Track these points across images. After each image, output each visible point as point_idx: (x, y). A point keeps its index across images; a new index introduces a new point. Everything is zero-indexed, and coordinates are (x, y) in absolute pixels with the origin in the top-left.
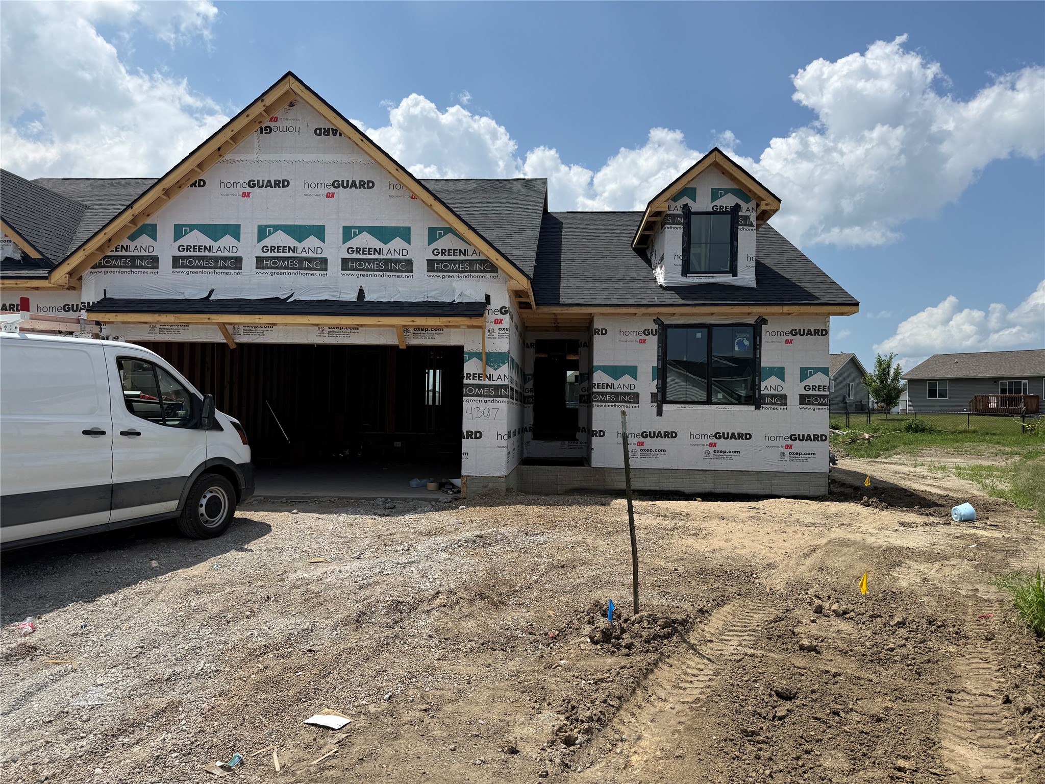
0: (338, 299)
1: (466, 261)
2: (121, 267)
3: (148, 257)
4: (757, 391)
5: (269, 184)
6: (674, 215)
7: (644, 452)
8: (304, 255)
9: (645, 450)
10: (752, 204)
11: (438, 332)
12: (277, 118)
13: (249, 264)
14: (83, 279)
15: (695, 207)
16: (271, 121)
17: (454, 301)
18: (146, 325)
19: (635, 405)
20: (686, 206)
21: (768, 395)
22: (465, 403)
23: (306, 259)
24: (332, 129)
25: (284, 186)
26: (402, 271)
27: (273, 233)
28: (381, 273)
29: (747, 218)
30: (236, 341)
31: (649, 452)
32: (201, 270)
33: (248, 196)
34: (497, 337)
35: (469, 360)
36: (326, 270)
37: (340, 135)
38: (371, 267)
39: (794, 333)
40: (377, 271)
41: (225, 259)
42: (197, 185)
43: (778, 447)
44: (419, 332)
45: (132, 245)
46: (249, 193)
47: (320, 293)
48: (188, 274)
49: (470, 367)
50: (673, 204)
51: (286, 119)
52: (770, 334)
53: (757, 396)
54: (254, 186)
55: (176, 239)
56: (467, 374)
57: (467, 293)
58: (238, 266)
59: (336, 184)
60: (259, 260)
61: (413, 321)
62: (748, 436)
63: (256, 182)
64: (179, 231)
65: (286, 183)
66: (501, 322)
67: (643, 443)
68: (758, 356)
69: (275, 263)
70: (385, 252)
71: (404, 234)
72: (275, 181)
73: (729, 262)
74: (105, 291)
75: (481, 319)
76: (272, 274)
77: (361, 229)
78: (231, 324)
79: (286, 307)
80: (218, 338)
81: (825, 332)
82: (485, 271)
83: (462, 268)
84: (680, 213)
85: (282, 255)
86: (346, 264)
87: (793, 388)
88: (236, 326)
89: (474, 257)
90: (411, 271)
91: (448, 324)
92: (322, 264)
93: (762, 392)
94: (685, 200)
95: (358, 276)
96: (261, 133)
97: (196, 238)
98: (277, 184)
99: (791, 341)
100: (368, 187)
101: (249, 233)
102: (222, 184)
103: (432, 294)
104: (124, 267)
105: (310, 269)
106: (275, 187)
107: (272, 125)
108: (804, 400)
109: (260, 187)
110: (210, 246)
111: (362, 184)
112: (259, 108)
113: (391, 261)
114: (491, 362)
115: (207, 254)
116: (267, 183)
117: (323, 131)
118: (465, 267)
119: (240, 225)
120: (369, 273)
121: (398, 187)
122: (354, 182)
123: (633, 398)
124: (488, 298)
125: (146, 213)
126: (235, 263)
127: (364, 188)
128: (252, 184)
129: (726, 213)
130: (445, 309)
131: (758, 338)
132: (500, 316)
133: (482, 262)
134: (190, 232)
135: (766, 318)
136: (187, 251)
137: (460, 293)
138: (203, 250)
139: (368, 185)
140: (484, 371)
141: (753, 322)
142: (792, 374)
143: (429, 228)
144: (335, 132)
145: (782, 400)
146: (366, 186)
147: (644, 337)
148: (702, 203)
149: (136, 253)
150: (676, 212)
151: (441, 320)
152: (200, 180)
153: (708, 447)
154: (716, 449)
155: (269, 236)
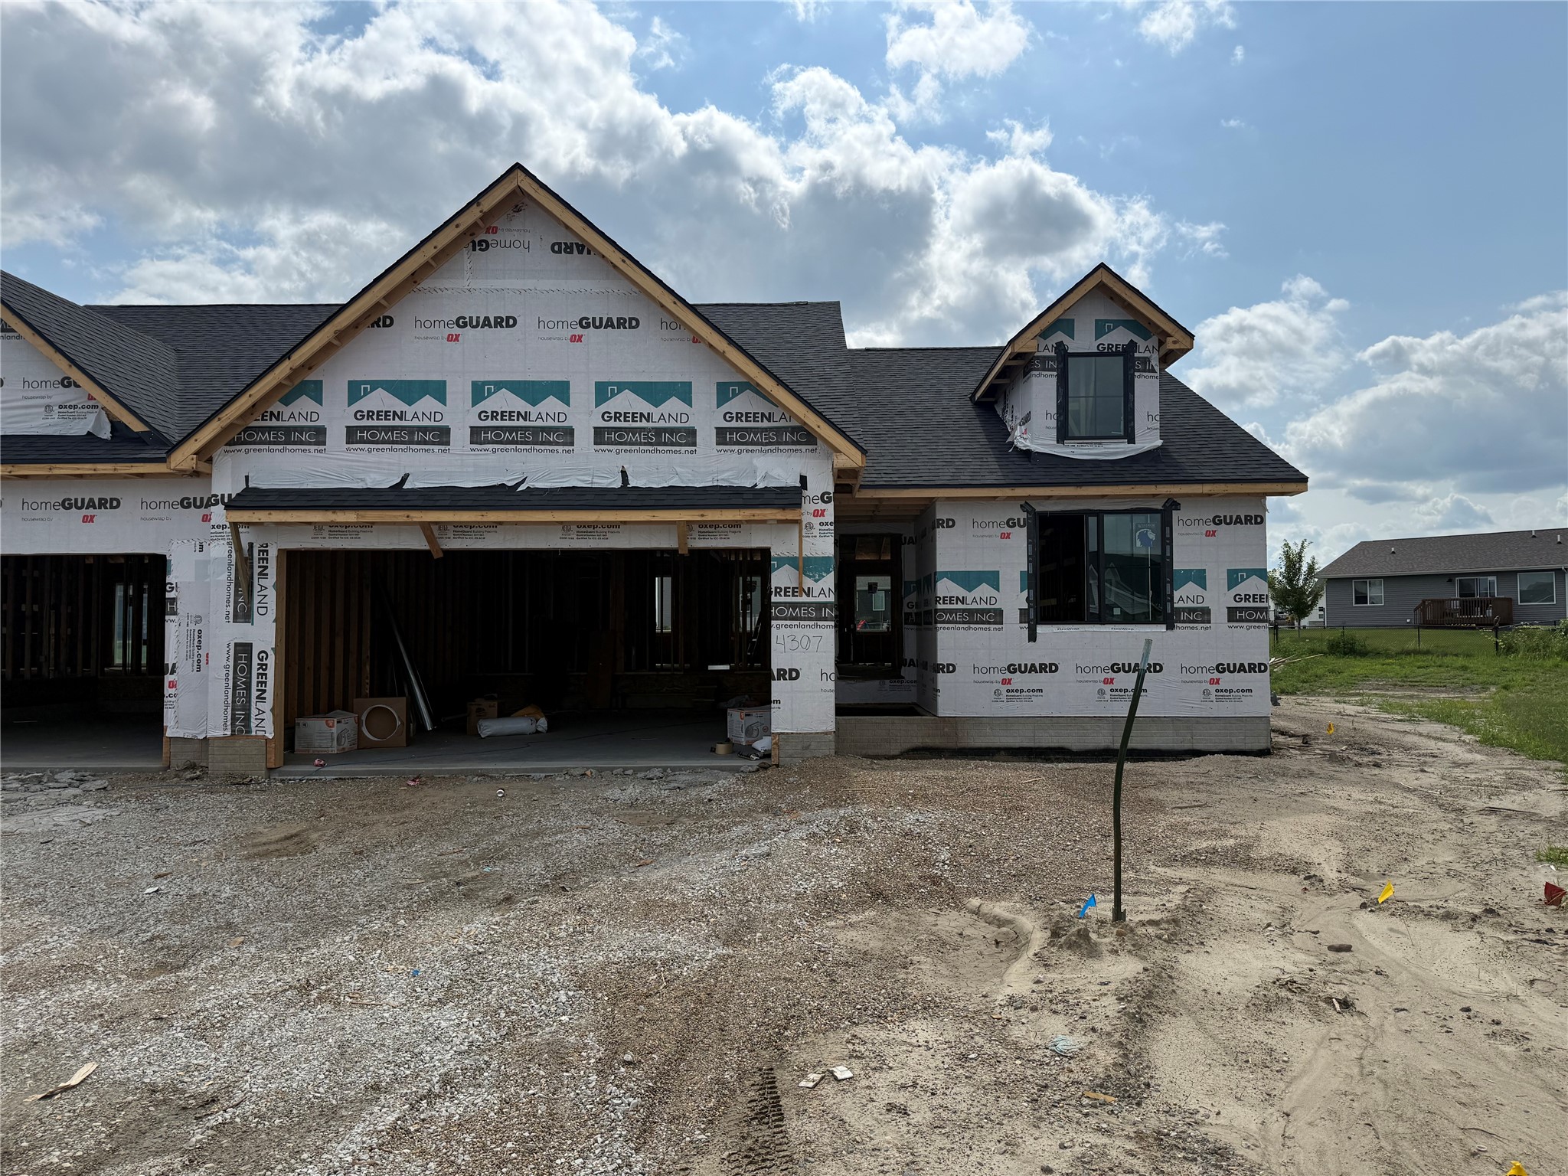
0: (589, 486)
1: (771, 429)
2: (270, 443)
3: (310, 428)
4: (1169, 604)
5: (486, 323)
6: (1044, 357)
7: (1013, 694)
8: (539, 423)
9: (1013, 691)
10: (1153, 341)
11: (733, 529)
12: (497, 228)
13: (460, 436)
14: (214, 461)
15: (1073, 346)
16: (487, 232)
17: (756, 485)
18: (309, 527)
19: (997, 626)
20: (1060, 344)
21: (1184, 610)
22: (774, 630)
23: (543, 429)
24: (577, 244)
25: (508, 326)
26: (680, 445)
27: (494, 393)
28: (651, 448)
29: (1146, 360)
30: (445, 547)
31: (1019, 694)
32: (390, 446)
33: (457, 339)
34: (818, 535)
35: (778, 568)
36: (572, 444)
37: (589, 252)
38: (636, 440)
39: (1217, 521)
40: (645, 444)
41: (424, 430)
42: (381, 324)
43: (1201, 682)
44: (706, 530)
45: (287, 411)
46: (457, 336)
47: (563, 477)
48: (370, 452)
49: (781, 578)
50: (1043, 343)
51: (509, 231)
52: (1185, 523)
53: (1169, 611)
54: (465, 325)
55: (351, 401)
56: (776, 588)
57: (774, 473)
58: (445, 440)
59: (584, 323)
60: (475, 432)
61: (702, 515)
62: (1158, 668)
63: (467, 320)
64: (356, 391)
65: (511, 322)
66: (822, 513)
67: (1010, 680)
68: (1168, 554)
69: (498, 435)
70: (656, 418)
71: (683, 392)
72: (496, 318)
73: (1122, 423)
74: (247, 478)
75: (798, 511)
76: (495, 451)
77: (622, 386)
78: (436, 523)
79: (518, 498)
80: (416, 542)
81: (1260, 520)
82: (798, 443)
83: (765, 439)
84: (1053, 354)
85: (507, 423)
86: (600, 436)
87: (1218, 598)
88: (442, 525)
89: (783, 423)
90: (694, 444)
91: (752, 518)
92: (567, 436)
93: (1175, 605)
94: (1059, 337)
95: (618, 452)
96: (474, 250)
97: (379, 400)
98: (499, 322)
99: (1214, 532)
100: (631, 327)
101: (459, 392)
102: (418, 323)
103: (724, 476)
104: (275, 443)
105: (550, 443)
106: (496, 327)
107: (489, 238)
108: (1233, 615)
109: (474, 327)
110: (402, 412)
111: (622, 323)
112: (474, 214)
113: (665, 430)
114: (810, 570)
115: (397, 422)
116: (484, 322)
117: (563, 246)
118: (770, 437)
119: (445, 381)
120: (633, 448)
121: (673, 326)
122: (610, 320)
123: (994, 617)
124: (803, 479)
125: (309, 365)
126: (439, 436)
127: (625, 328)
128: (462, 322)
129: (1116, 354)
130: (745, 496)
131: (1168, 529)
132: (821, 506)
133: (793, 430)
134: (371, 391)
135: (1178, 500)
136: (368, 419)
137: (763, 474)
138: (391, 417)
139: (630, 323)
140: (801, 583)
141: (1160, 507)
142: (1217, 578)
143: (718, 384)
144: (581, 248)
145: (1203, 615)
146: (627, 325)
147: (1007, 530)
148: (1083, 341)
149: (292, 423)
150: (1046, 353)
151: (742, 513)
152: (385, 317)
153: (1102, 684)
154: (1114, 687)
155: (488, 397)
